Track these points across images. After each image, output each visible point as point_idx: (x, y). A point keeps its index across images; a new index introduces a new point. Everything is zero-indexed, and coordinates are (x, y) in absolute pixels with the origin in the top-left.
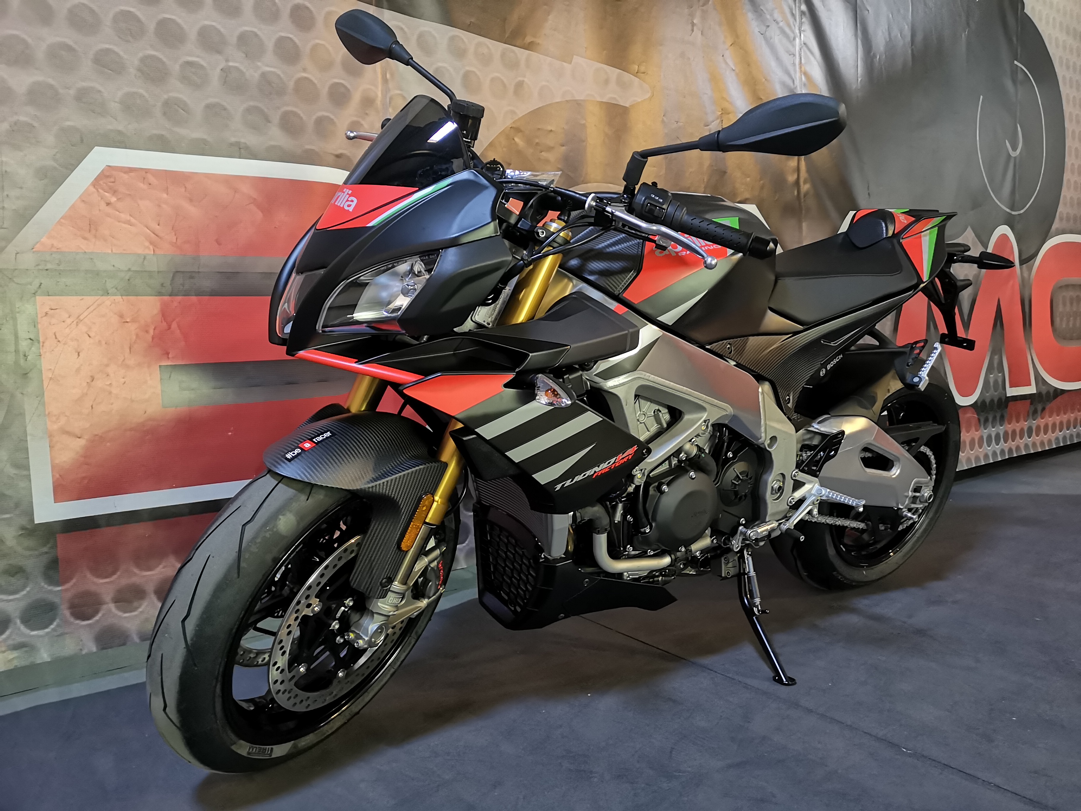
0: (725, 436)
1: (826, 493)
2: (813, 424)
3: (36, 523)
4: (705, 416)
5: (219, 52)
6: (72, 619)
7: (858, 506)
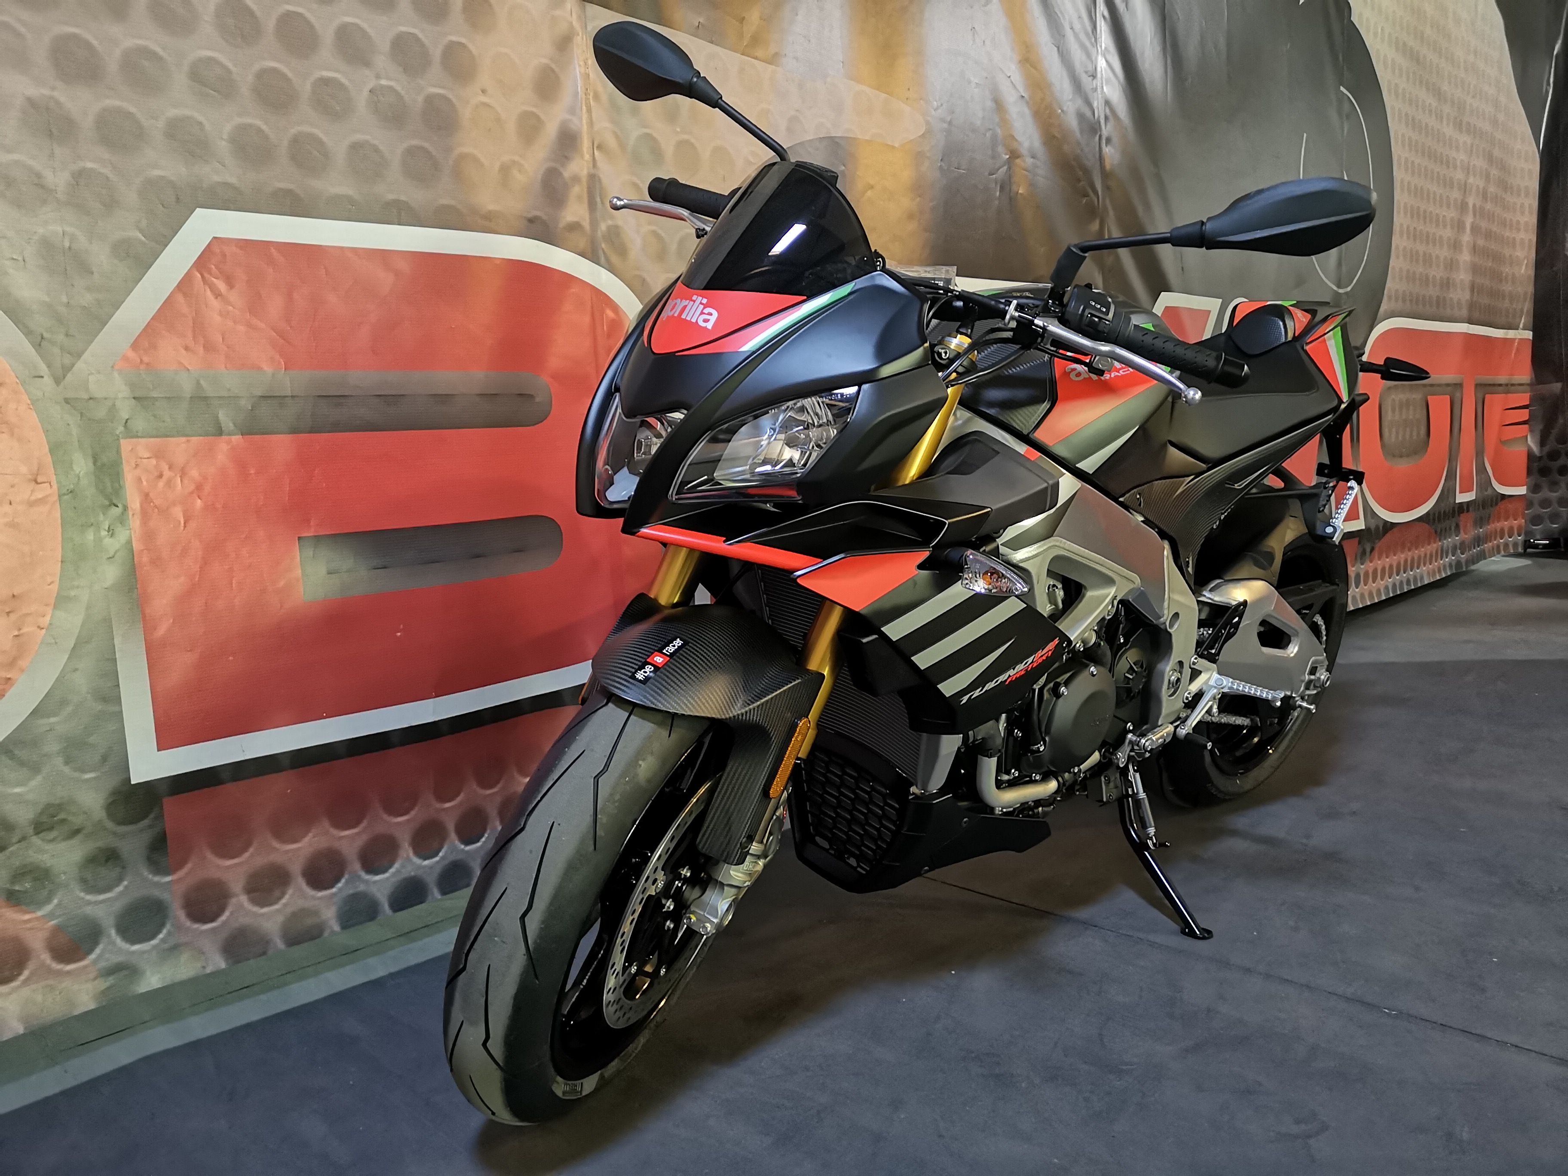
0: (1121, 615)
1: (1229, 684)
2: (1204, 593)
3: (133, 783)
4: (1112, 591)
5: (367, 64)
6: (188, 923)
7: (1275, 700)
